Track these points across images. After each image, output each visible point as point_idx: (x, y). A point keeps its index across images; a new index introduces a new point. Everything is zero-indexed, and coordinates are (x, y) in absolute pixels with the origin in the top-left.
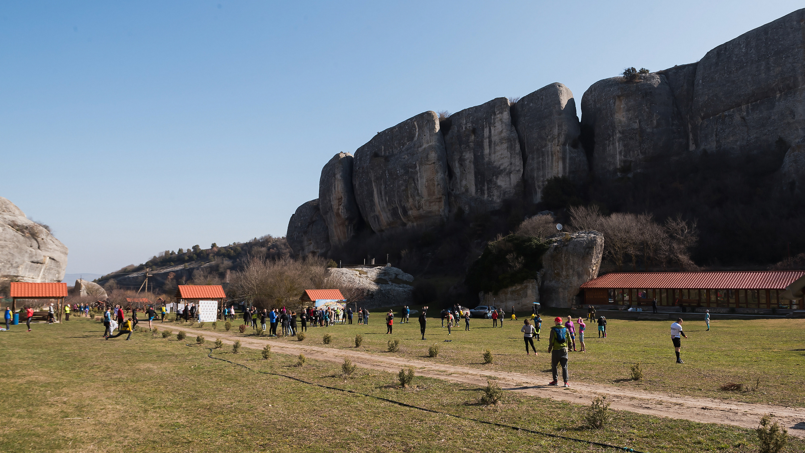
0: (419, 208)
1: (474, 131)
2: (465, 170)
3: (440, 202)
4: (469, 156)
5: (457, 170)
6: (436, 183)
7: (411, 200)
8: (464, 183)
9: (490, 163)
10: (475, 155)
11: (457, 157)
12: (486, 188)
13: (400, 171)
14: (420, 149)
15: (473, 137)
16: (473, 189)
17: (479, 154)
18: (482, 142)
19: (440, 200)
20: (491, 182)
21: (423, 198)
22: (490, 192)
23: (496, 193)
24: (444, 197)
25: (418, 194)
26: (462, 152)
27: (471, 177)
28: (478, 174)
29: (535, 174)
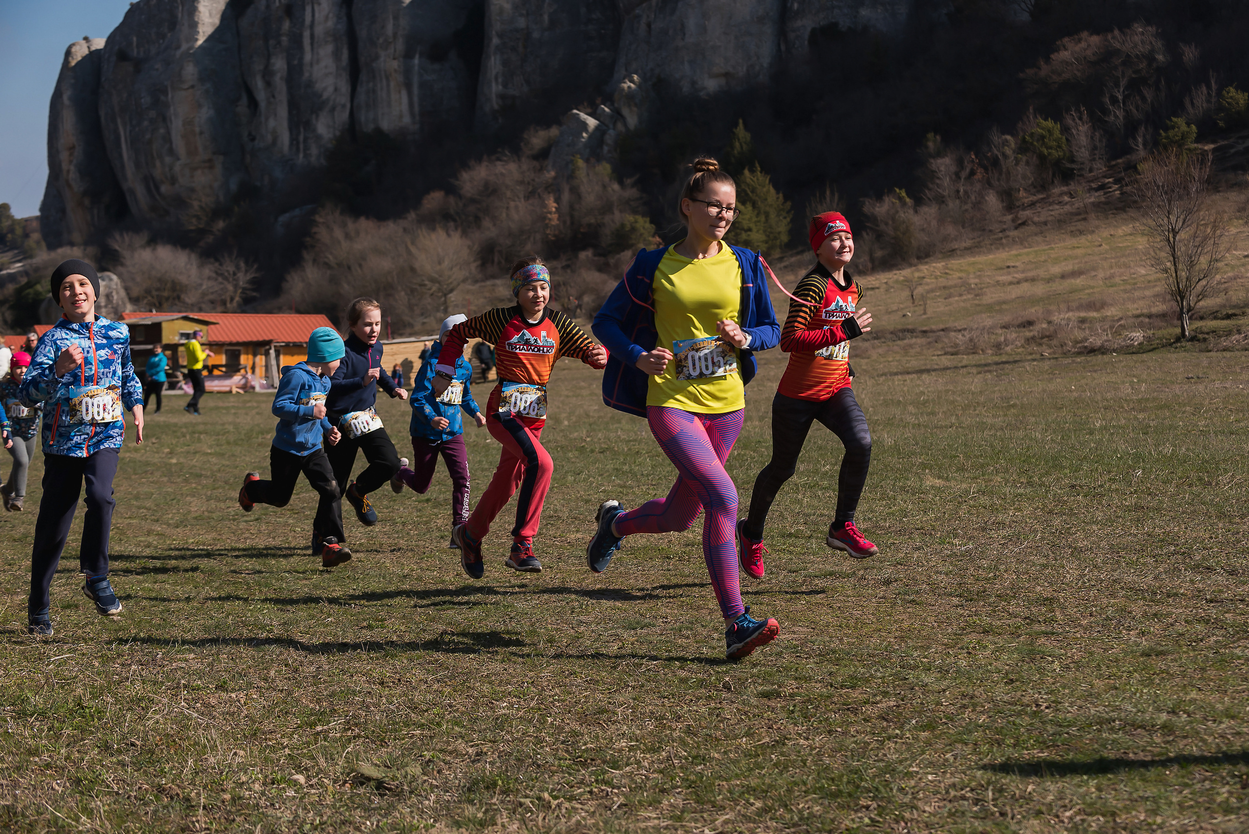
0: (173, 180)
1: (289, 10)
2: (274, 96)
3: (211, 168)
4: (279, 64)
5: (261, 96)
6: (197, 130)
7: (158, 163)
8: (272, 123)
9: (310, 84)
10: (289, 64)
11: (258, 67)
12: (301, 138)
13: (146, 100)
14: (178, 53)
15: (286, 25)
16: (285, 138)
17: (296, 62)
18: (301, 36)
19: (209, 164)
20: (308, 125)
21: (178, 159)
22: (306, 149)
23: (314, 151)
24: (221, 158)
25: (171, 152)
26: (269, 57)
27: (283, 112)
28: (293, 105)
29: (362, 117)
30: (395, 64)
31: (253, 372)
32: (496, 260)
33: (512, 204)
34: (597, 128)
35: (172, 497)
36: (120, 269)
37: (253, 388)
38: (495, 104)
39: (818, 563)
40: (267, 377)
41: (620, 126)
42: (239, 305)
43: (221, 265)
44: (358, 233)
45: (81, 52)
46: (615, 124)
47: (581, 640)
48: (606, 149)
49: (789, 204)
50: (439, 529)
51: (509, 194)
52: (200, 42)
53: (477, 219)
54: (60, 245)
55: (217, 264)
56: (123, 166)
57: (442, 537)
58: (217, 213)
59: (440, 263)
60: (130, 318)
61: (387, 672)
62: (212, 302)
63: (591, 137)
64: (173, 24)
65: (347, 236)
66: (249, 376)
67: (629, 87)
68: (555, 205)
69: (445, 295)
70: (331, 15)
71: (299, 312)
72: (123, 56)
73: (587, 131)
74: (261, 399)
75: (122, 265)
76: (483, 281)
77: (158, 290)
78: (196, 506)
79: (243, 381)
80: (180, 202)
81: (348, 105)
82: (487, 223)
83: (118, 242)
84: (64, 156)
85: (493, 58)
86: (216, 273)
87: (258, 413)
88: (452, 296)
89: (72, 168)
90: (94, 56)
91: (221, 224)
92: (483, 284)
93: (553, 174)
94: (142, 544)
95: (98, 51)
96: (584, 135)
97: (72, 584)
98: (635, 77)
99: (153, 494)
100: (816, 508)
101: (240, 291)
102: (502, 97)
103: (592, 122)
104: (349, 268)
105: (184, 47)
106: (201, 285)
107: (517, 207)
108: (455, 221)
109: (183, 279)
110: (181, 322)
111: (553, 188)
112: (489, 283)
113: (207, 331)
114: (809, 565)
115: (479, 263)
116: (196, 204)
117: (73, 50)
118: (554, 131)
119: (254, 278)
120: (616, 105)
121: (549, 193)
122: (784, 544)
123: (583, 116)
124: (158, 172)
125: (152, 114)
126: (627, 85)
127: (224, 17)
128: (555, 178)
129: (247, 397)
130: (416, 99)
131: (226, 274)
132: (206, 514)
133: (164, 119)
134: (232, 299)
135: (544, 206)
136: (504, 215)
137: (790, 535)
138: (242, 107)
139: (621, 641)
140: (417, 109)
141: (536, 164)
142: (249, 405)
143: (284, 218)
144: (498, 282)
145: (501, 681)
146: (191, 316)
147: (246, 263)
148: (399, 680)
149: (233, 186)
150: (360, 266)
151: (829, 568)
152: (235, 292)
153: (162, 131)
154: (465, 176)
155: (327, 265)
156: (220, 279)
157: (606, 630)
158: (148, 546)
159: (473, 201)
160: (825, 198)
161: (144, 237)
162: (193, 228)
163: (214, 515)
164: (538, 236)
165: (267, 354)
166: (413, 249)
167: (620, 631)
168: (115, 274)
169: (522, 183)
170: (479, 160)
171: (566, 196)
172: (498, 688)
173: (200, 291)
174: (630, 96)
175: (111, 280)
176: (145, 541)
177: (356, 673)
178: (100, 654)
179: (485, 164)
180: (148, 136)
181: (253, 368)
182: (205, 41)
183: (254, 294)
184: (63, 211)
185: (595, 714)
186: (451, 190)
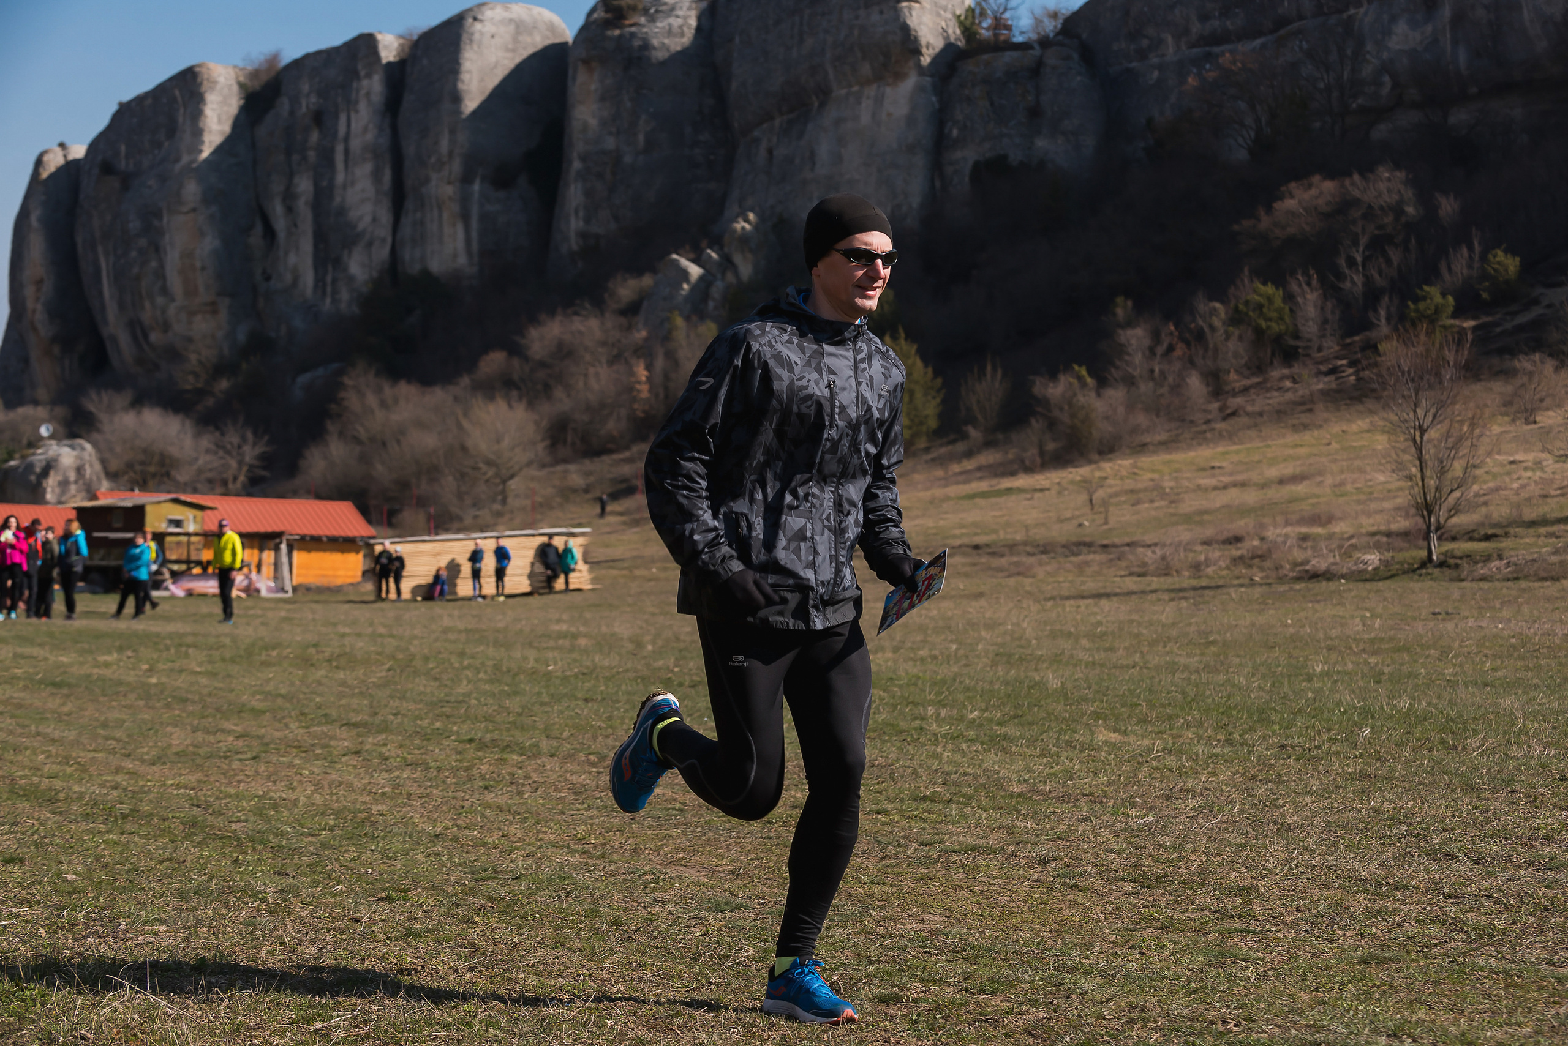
0: (166, 327)
1: (319, 118)
2: (296, 225)
3: (215, 312)
4: (304, 185)
5: (280, 224)
6: (198, 264)
7: (147, 305)
8: (292, 259)
9: (342, 211)
10: (316, 185)
11: (278, 188)
12: (329, 278)
14: (178, 167)
15: (315, 137)
16: (308, 278)
17: (325, 184)
18: (332, 150)
19: (213, 308)
20: (338, 263)
21: (173, 300)
22: (335, 292)
23: (345, 295)
24: (227, 301)
25: (165, 291)
26: (291, 176)
27: (307, 245)
28: (320, 238)
29: (407, 254)
30: (449, 190)
31: (259, 570)
32: (569, 439)
33: (592, 370)
34: (701, 278)
35: (149, 726)
36: (95, 436)
37: (258, 591)
38: (574, 244)
39: (958, 834)
40: (276, 578)
41: (730, 277)
42: (244, 486)
43: (223, 434)
44: (396, 401)
45: (55, 161)
46: (723, 274)
47: (654, 923)
48: (711, 304)
49: (939, 381)
50: (483, 778)
51: (588, 357)
52: (205, 154)
53: (547, 389)
54: (21, 403)
55: (217, 434)
56: (103, 307)
57: (486, 788)
58: (220, 369)
59: (498, 441)
60: (106, 498)
61: (408, 956)
62: (210, 481)
63: (694, 288)
64: (172, 131)
65: (383, 404)
66: (254, 575)
67: (743, 228)
68: (645, 373)
69: (504, 482)
70: (371, 126)
71: (319, 497)
72: (107, 169)
73: (687, 280)
74: (267, 605)
75: (98, 431)
76: (552, 465)
77: (143, 463)
78: (179, 738)
79: (245, 583)
80: (174, 354)
81: (389, 240)
82: (559, 393)
83: (94, 402)
84: (29, 291)
85: (572, 187)
86: (217, 445)
87: (263, 624)
88: (513, 484)
89: (39, 307)
90: (71, 167)
91: (224, 384)
92: (552, 469)
93: (644, 334)
94: (108, 785)
95: (76, 162)
96: (685, 286)
97: (17, 832)
98: (751, 216)
99: (124, 721)
100: (958, 765)
101: (245, 469)
102: (583, 235)
103: (695, 271)
104: (384, 444)
105: (185, 159)
106: (197, 459)
107: (597, 375)
108: (518, 388)
109: (174, 451)
110: (171, 505)
111: (644, 352)
112: (560, 468)
113: (203, 518)
114: (946, 837)
115: (547, 442)
116: (193, 357)
117: (46, 158)
118: (647, 281)
119: (264, 453)
120: (726, 250)
121: (639, 357)
122: (917, 809)
123: (684, 262)
124: (147, 316)
125: (143, 242)
126: (740, 225)
127: (237, 124)
128: (646, 339)
129: (250, 603)
130: (474, 235)
131: (229, 447)
132: (191, 749)
133: (157, 249)
134: (235, 479)
135: (632, 373)
136: (581, 384)
137: (925, 798)
138: (256, 238)
139: (705, 926)
140: (475, 246)
141: (623, 321)
142: (251, 612)
143: (303, 379)
144: (572, 467)
145: (551, 973)
146: (183, 498)
147: (255, 433)
148: (423, 967)
149: (242, 337)
150: (398, 442)
151: (971, 841)
152: (240, 469)
153: (154, 264)
154: (534, 333)
155: (357, 440)
156: (221, 453)
157: (687, 911)
158: (116, 788)
159: (542, 364)
160: (985, 375)
161: (127, 396)
162: (188, 387)
163: (201, 751)
164: (623, 412)
165: (277, 549)
166: (466, 424)
167: (703, 914)
168: (89, 441)
169: (604, 344)
170: (552, 313)
171: (660, 363)
172: (547, 982)
173: (195, 467)
174: (744, 240)
175: (83, 449)
176: (112, 781)
177: (369, 956)
178: (47, 922)
179: (559, 318)
180: (136, 270)
181: (259, 567)
182: (213, 153)
183: (264, 473)
184: (26, 361)
185: (667, 1018)
186: (515, 350)
